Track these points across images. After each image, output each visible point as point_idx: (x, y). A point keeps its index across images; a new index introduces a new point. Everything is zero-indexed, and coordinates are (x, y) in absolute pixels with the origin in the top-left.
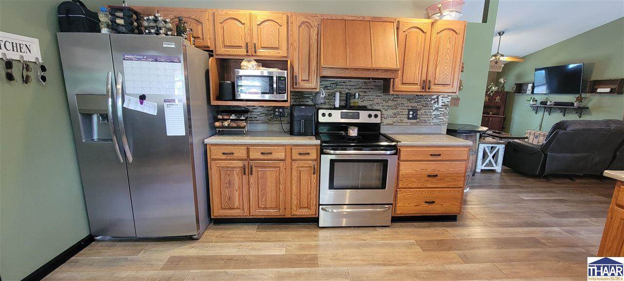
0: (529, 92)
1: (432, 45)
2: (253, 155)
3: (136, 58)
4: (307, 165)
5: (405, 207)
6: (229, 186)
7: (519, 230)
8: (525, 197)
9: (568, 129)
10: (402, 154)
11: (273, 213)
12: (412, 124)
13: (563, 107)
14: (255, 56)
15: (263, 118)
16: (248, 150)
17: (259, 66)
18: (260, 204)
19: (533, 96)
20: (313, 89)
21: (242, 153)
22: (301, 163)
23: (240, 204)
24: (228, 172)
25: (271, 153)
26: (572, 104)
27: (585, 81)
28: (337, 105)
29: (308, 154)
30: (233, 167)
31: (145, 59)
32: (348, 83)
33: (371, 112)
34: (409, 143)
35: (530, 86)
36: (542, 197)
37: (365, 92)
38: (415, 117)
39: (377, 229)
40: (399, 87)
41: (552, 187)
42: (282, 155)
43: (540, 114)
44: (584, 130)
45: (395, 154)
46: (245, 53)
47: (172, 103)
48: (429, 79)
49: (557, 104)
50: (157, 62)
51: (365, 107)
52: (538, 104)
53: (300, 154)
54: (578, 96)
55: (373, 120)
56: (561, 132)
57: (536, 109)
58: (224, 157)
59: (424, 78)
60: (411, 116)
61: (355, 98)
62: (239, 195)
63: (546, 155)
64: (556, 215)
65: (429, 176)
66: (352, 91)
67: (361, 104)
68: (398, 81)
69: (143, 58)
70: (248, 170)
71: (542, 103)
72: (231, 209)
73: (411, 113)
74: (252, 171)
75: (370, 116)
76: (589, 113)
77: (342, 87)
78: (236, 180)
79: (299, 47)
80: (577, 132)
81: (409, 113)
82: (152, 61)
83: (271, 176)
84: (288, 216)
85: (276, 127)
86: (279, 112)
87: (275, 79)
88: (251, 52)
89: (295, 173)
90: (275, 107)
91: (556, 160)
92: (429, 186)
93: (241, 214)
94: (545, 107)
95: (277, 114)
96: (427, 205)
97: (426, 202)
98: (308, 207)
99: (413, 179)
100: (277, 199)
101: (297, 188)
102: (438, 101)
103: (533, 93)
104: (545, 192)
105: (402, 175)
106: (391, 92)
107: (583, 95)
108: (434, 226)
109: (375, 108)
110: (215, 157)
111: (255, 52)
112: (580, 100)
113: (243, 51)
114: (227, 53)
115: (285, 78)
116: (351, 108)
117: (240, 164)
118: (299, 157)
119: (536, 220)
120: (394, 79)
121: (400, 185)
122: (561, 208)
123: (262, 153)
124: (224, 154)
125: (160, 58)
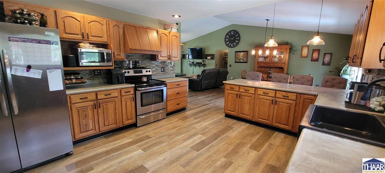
0: (187, 58)
1: (170, 41)
2: (100, 97)
3: (22, 40)
4: (129, 98)
5: (170, 108)
6: (85, 118)
7: (203, 107)
8: (200, 98)
9: (206, 72)
10: (167, 86)
11: (113, 126)
12: (163, 74)
13: (199, 64)
14: (87, 40)
15: (88, 77)
16: (97, 95)
17: (93, 47)
18: (105, 123)
19: (189, 60)
20: (123, 59)
21: (93, 97)
22: (126, 97)
23: (93, 127)
24: (85, 110)
25: (110, 94)
26: (201, 63)
27: (204, 54)
28: (131, 67)
29: (130, 92)
30: (87, 106)
31: (30, 41)
32: (134, 56)
33: (147, 70)
34: (170, 81)
35: (187, 55)
36: (204, 97)
37: (143, 60)
38: (164, 71)
39: (162, 120)
40: (160, 58)
41: (205, 93)
42: (116, 94)
43: (192, 67)
44: (210, 72)
45: (166, 86)
46: (82, 39)
47: (53, 70)
48: (170, 55)
49: (197, 63)
50: (40, 44)
51: (144, 67)
52: (191, 63)
53: (126, 92)
54: (203, 60)
55: (148, 73)
56: (205, 73)
57: (191, 65)
58: (81, 101)
59: (168, 55)
60: (162, 71)
61: (139, 63)
62: (92, 121)
63: (201, 82)
64: (209, 101)
65: (177, 94)
66: (138, 60)
67: (141, 66)
68: (159, 56)
69: (28, 41)
70: (97, 106)
71: (192, 63)
72: (87, 131)
73: (162, 69)
74: (100, 106)
75: (147, 71)
76: (206, 66)
77: (132, 58)
78: (90, 113)
79: (114, 37)
80: (208, 73)
81: (161, 70)
82: (35, 43)
83: (111, 106)
84: (121, 126)
85: (96, 81)
86: (97, 72)
87: (105, 54)
88: (85, 38)
89: (123, 103)
90: (95, 70)
91: (205, 83)
92: (177, 98)
93: (94, 133)
94: (193, 64)
95: (96, 73)
96: (177, 105)
97: (177, 104)
98: (132, 119)
99: (172, 96)
100: (115, 118)
101: (125, 110)
102: (171, 63)
103: (189, 58)
104: (204, 95)
105: (168, 95)
106: (157, 60)
107: (204, 60)
108: (180, 113)
109: (149, 67)
110: (75, 102)
111: (88, 38)
112: (203, 61)
113: (80, 37)
114: (67, 37)
115: (110, 53)
116: (138, 68)
117: (92, 103)
118: (125, 94)
119: (206, 103)
120: (158, 55)
121: (168, 99)
122: (210, 99)
123: (105, 95)
124: (81, 99)
125: (42, 41)
